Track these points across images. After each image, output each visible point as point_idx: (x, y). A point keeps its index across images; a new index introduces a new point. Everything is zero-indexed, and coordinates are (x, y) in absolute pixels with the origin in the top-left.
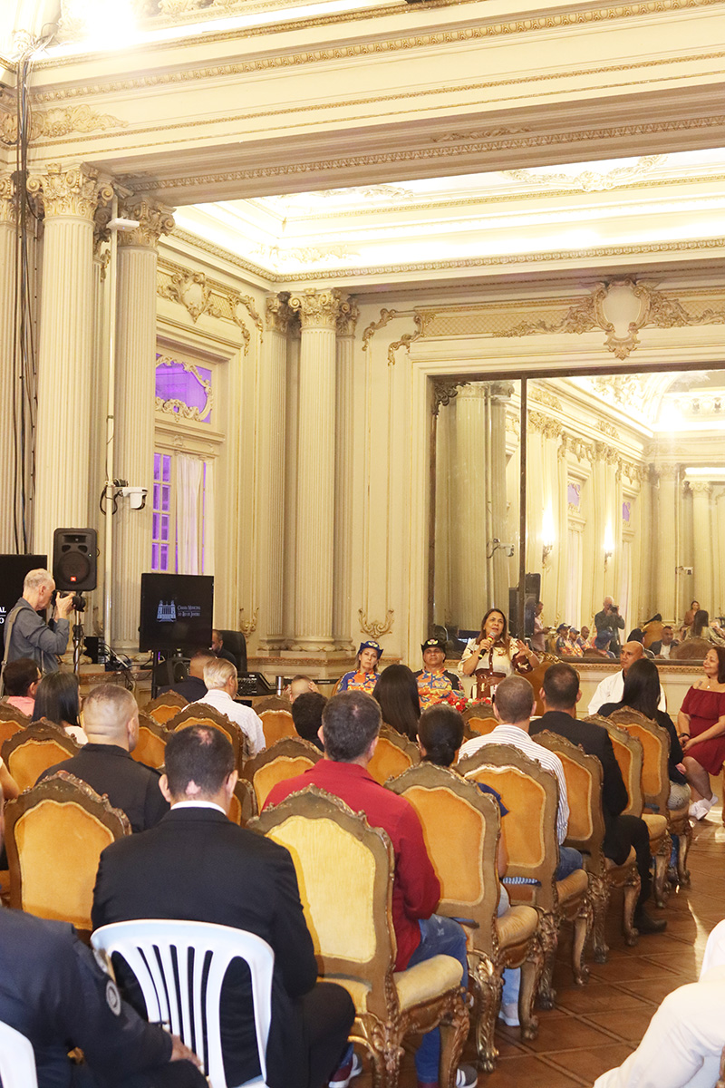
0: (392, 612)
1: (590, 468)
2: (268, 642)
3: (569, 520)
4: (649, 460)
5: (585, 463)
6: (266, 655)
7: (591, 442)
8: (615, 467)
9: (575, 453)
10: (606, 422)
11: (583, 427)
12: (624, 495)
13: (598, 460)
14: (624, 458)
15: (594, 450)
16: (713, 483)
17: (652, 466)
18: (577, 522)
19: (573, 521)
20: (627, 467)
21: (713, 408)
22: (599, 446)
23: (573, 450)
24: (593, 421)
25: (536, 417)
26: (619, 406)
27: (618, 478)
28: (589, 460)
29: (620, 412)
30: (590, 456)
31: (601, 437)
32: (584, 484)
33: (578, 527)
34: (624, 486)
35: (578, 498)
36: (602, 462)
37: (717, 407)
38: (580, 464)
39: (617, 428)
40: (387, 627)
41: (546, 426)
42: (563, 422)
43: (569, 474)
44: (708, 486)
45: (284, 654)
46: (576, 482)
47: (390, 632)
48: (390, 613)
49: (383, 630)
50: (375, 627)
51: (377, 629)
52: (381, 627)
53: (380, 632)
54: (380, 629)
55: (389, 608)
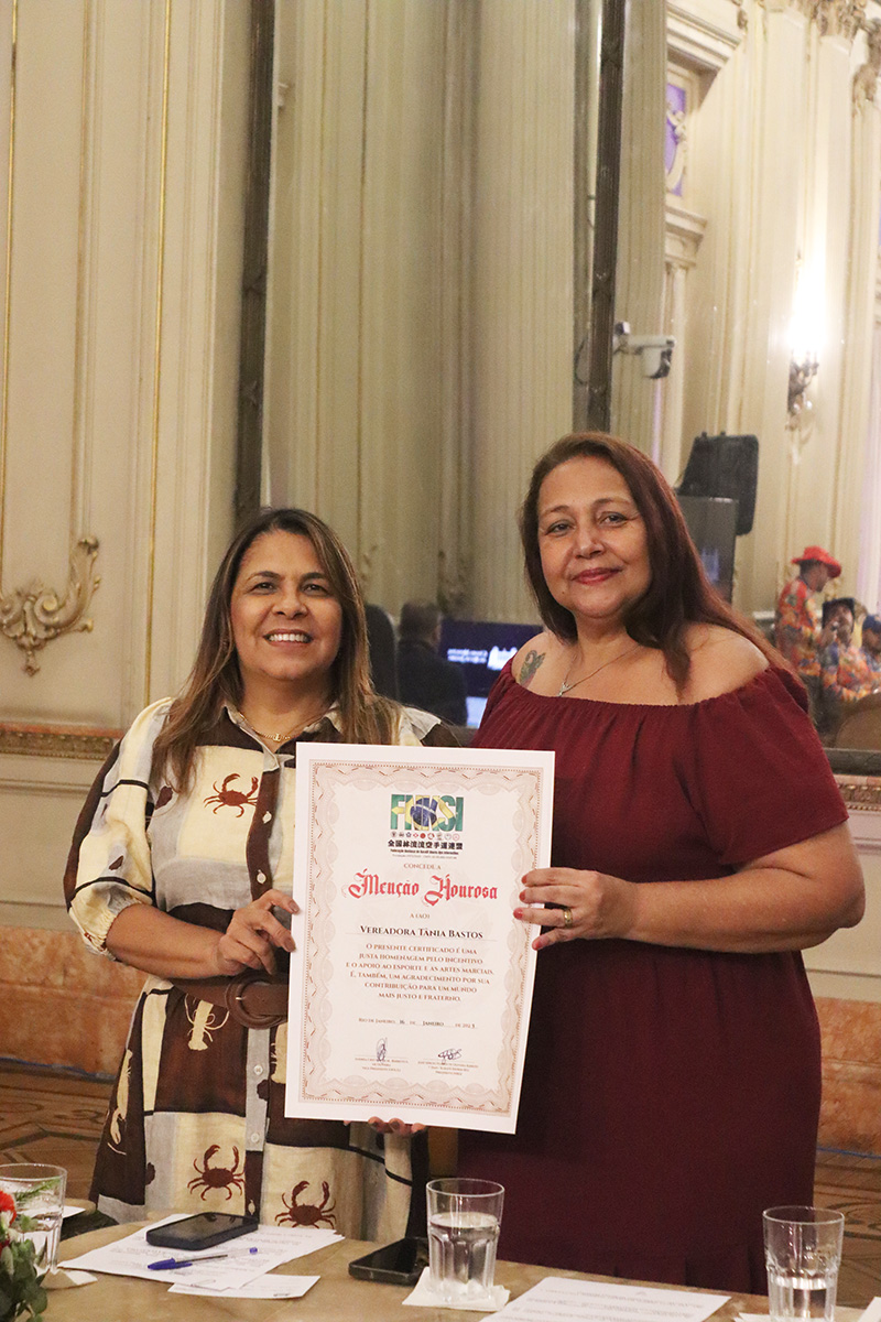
0: (91, 547)
40: (72, 603)
47: (85, 628)
48: (82, 554)
49: (56, 619)
50: (27, 606)
51: (34, 616)
52: (51, 607)
53: (47, 628)
54: (47, 613)
55: (79, 531)
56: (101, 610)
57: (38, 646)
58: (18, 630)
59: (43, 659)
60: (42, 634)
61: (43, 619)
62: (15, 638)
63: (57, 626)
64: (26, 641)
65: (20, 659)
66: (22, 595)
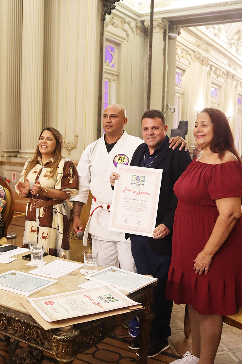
1: (223, 82)
2: (7, 152)
3: (211, 102)
5: (221, 79)
6: (4, 160)
7: (225, 71)
8: (235, 83)
9: (216, 74)
10: (232, 63)
11: (221, 64)
12: (239, 94)
13: (227, 79)
14: (239, 79)
15: (226, 74)
18: (215, 103)
19: (213, 103)
20: (240, 83)
22: (228, 73)
24: (226, 61)
25: (197, 54)
26: (238, 56)
27: (236, 87)
28: (223, 78)
29: (238, 59)
30: (224, 77)
31: (229, 69)
32: (220, 88)
34: (239, 90)
35: (217, 94)
36: (229, 80)
38: (218, 79)
39: (237, 66)
40: (74, 145)
41: (203, 61)
42: (210, 59)
43: (212, 83)
45: (14, 160)
46: (216, 87)
47: (76, 148)
48: (76, 137)
49: (72, 147)
50: (69, 145)
51: (70, 147)
52: (72, 145)
53: (71, 148)
54: (71, 146)
55: (76, 134)
56: (79, 145)
57: (70, 151)
58: (67, 148)
59: (71, 152)
60: (71, 149)
61: (71, 147)
62: (67, 150)
63: (73, 148)
64: (69, 150)
65: (68, 152)
66: (68, 143)
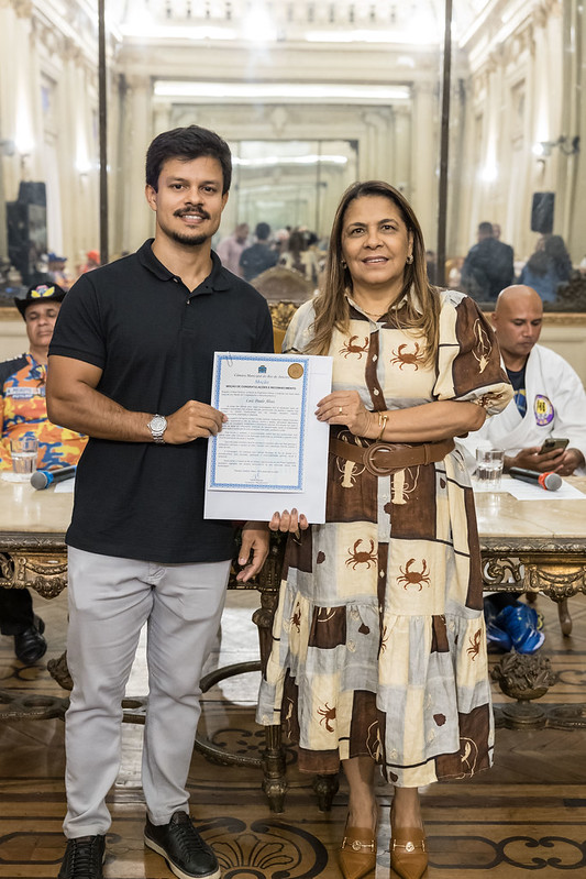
1: (60, 68)
3: (42, 129)
4: (120, 69)
5: (56, 61)
7: (60, 36)
9: (45, 45)
13: (67, 60)
15: (63, 46)
16: (175, 105)
17: (122, 77)
21: (186, 14)
22: (67, 43)
23: (44, 40)
32: (54, 88)
33: (50, 138)
36: (72, 64)
37: (189, 12)
38: (51, 62)
44: (169, 107)
46: (46, 84)
